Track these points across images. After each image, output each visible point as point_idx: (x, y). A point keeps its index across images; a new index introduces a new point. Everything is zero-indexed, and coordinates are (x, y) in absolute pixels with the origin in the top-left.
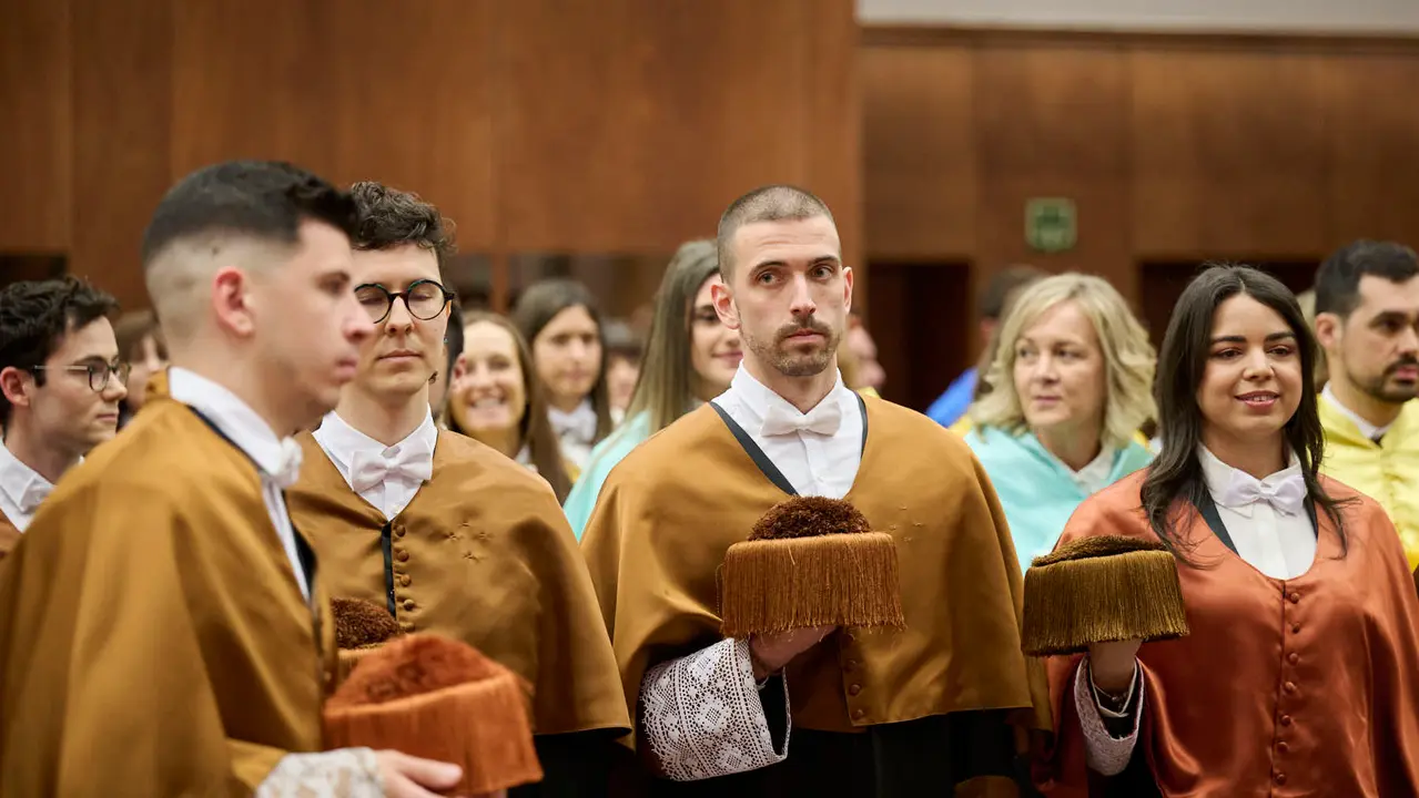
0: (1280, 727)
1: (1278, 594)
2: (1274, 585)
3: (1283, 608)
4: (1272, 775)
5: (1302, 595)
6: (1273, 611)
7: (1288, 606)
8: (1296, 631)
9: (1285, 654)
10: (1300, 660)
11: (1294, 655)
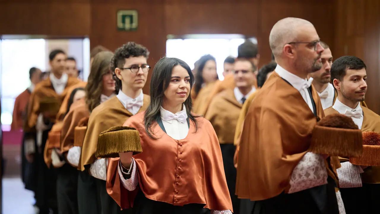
0: (177, 179)
1: (177, 144)
2: (176, 141)
3: (178, 148)
4: (174, 191)
5: (183, 144)
6: (175, 148)
7: (179, 147)
8: (181, 153)
9: (178, 160)
10: (182, 161)
11: (180, 160)
